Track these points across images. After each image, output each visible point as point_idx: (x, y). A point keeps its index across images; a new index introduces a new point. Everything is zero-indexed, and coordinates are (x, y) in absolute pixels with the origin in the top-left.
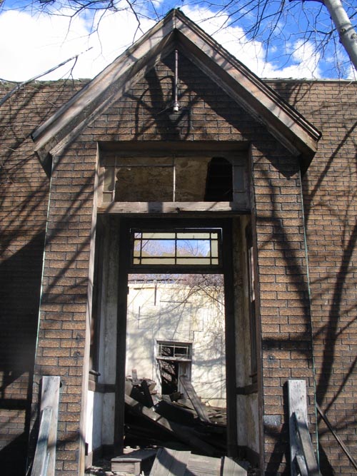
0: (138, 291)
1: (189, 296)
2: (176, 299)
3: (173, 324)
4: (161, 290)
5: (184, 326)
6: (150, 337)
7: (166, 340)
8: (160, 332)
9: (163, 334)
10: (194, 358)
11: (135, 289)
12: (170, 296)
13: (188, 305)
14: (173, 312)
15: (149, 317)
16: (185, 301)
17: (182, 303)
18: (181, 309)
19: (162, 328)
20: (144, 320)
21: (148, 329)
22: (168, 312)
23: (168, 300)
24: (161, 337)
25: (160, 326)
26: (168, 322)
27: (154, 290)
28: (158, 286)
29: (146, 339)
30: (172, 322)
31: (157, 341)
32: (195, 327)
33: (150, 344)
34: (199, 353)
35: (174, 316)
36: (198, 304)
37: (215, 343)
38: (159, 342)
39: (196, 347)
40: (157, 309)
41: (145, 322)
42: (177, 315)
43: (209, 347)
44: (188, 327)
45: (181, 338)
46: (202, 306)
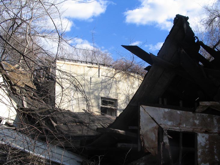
0: (89, 68)
1: (115, 74)
2: (109, 75)
3: (108, 89)
4: (102, 69)
5: (113, 90)
6: (97, 94)
7: (105, 97)
8: (102, 92)
10: (118, 108)
11: (88, 67)
12: (106, 74)
13: (115, 79)
14: (108, 82)
15: (96, 84)
16: (113, 77)
17: (112, 78)
18: (111, 81)
19: (103, 90)
20: (93, 85)
21: (96, 90)
22: (105, 82)
23: (105, 75)
24: (102, 95)
26: (105, 87)
27: (98, 69)
28: (100, 67)
29: (95, 95)
30: (107, 88)
31: (101, 97)
32: (118, 91)
33: (97, 98)
34: (120, 105)
35: (109, 84)
36: (119, 79)
37: (126, 100)
39: (119, 101)
40: (100, 80)
41: (94, 86)
43: (124, 102)
44: (115, 91)
45: (112, 96)
46: (121, 80)
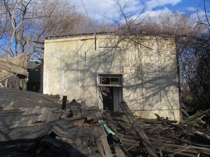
0: (83, 41)
1: (118, 43)
2: (110, 45)
3: (108, 62)
4: (99, 40)
5: (116, 63)
6: (94, 71)
7: (105, 73)
8: (100, 67)
9: (102, 69)
10: (124, 84)
11: (81, 40)
12: (105, 44)
13: (118, 49)
14: (108, 54)
15: (92, 58)
16: (116, 46)
17: (114, 48)
18: (113, 52)
19: (102, 65)
20: (89, 61)
21: (92, 66)
22: (104, 54)
23: (104, 46)
24: (101, 71)
25: (100, 63)
26: (105, 61)
27: (94, 41)
28: (97, 37)
29: (91, 73)
30: (108, 61)
31: (99, 74)
32: (123, 64)
33: (94, 75)
34: (127, 81)
35: (109, 57)
36: (125, 48)
37: (138, 73)
38: (100, 75)
39: (125, 76)
40: (97, 52)
41: (90, 62)
42: (111, 55)
43: (134, 76)
44: (119, 64)
45: (115, 71)
46: (128, 49)
